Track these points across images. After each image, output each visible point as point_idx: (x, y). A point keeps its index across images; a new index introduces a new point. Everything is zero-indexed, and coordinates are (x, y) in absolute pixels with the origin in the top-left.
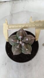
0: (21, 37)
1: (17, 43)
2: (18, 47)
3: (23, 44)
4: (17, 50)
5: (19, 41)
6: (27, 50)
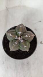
1: (16, 38)
3: (22, 41)
4: (15, 46)
5: (18, 36)
6: (25, 47)
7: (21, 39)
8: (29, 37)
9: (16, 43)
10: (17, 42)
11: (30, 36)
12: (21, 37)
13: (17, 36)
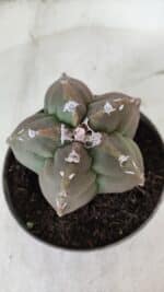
0: (75, 104)
1: (63, 138)
2: (73, 157)
3: (96, 139)
4: (71, 177)
6: (124, 163)
7: (89, 133)
8: (121, 108)
9: (70, 159)
10: (74, 153)
11: (123, 103)
12: (84, 126)
13: (63, 126)
